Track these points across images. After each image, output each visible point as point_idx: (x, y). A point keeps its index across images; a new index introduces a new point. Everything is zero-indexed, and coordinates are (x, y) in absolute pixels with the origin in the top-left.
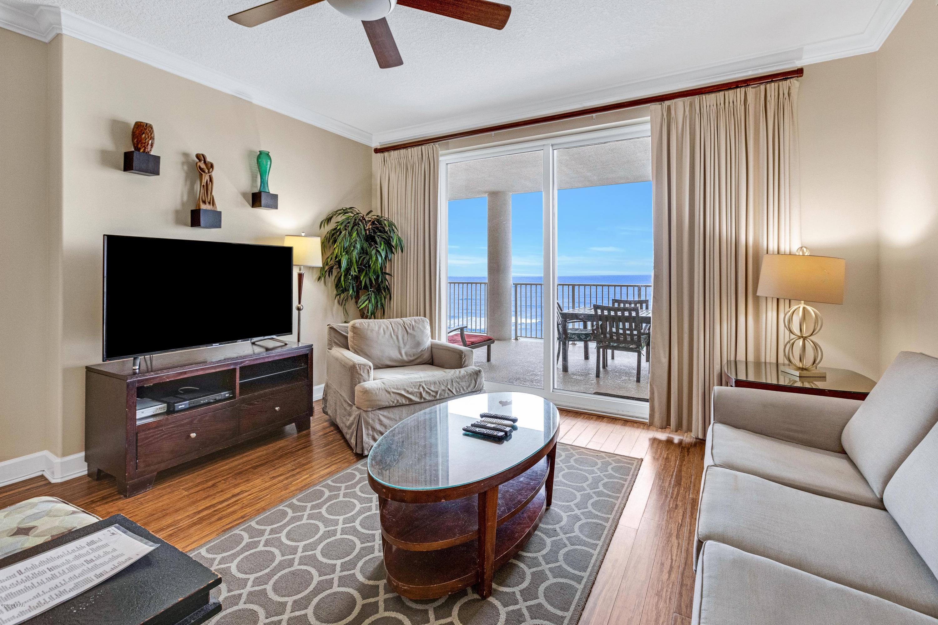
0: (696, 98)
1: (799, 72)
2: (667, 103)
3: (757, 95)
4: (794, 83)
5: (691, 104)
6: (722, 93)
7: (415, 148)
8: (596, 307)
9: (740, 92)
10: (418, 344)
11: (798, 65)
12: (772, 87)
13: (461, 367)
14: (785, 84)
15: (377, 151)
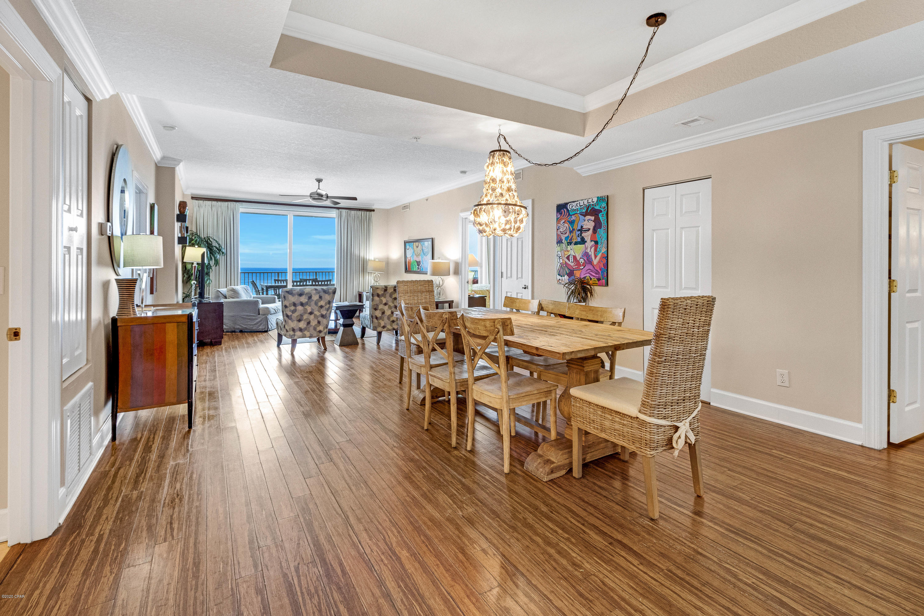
0: (349, 211)
1: (374, 210)
2: (340, 210)
3: (364, 214)
4: (373, 212)
7: (224, 203)
9: (360, 212)
11: (373, 207)
12: (368, 213)
14: (371, 213)
15: (193, 198)
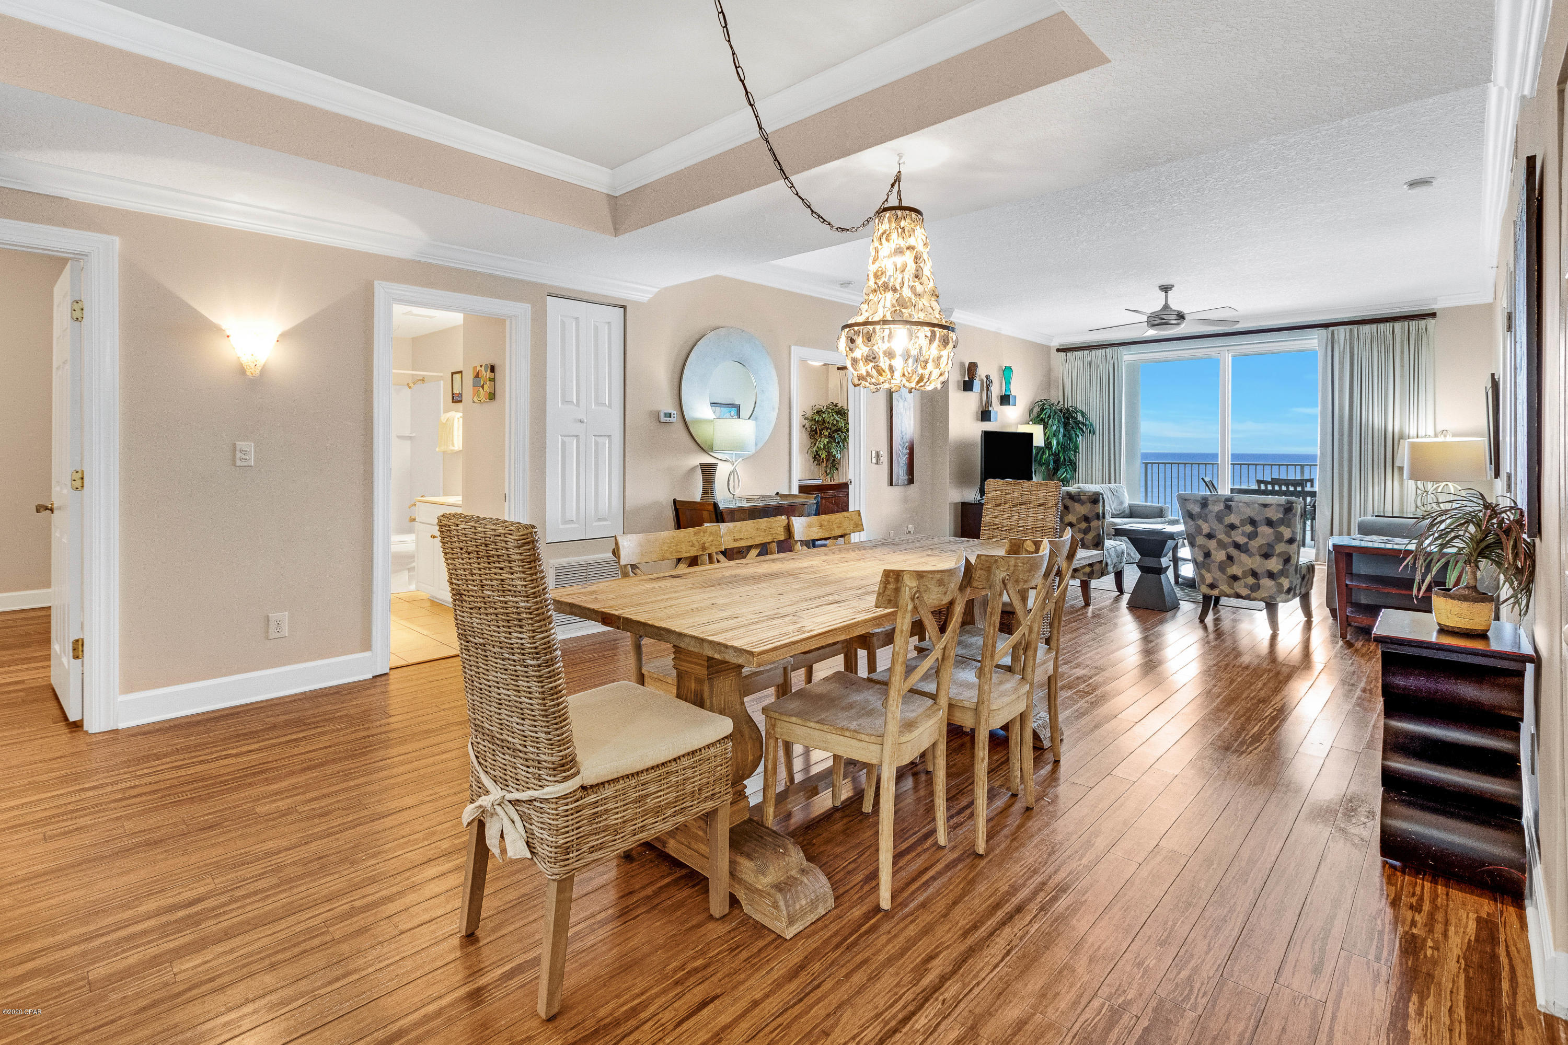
0: (1355, 327)
1: (1433, 315)
2: (1331, 328)
3: (1402, 329)
4: (1431, 322)
5: (1351, 330)
6: (1375, 326)
7: (1100, 351)
8: (1259, 482)
9: (1389, 326)
10: (1121, 503)
11: (1435, 307)
12: (1413, 324)
13: (1162, 517)
14: (1423, 323)
15: (1058, 350)
